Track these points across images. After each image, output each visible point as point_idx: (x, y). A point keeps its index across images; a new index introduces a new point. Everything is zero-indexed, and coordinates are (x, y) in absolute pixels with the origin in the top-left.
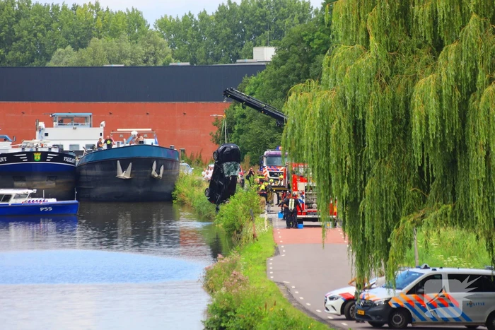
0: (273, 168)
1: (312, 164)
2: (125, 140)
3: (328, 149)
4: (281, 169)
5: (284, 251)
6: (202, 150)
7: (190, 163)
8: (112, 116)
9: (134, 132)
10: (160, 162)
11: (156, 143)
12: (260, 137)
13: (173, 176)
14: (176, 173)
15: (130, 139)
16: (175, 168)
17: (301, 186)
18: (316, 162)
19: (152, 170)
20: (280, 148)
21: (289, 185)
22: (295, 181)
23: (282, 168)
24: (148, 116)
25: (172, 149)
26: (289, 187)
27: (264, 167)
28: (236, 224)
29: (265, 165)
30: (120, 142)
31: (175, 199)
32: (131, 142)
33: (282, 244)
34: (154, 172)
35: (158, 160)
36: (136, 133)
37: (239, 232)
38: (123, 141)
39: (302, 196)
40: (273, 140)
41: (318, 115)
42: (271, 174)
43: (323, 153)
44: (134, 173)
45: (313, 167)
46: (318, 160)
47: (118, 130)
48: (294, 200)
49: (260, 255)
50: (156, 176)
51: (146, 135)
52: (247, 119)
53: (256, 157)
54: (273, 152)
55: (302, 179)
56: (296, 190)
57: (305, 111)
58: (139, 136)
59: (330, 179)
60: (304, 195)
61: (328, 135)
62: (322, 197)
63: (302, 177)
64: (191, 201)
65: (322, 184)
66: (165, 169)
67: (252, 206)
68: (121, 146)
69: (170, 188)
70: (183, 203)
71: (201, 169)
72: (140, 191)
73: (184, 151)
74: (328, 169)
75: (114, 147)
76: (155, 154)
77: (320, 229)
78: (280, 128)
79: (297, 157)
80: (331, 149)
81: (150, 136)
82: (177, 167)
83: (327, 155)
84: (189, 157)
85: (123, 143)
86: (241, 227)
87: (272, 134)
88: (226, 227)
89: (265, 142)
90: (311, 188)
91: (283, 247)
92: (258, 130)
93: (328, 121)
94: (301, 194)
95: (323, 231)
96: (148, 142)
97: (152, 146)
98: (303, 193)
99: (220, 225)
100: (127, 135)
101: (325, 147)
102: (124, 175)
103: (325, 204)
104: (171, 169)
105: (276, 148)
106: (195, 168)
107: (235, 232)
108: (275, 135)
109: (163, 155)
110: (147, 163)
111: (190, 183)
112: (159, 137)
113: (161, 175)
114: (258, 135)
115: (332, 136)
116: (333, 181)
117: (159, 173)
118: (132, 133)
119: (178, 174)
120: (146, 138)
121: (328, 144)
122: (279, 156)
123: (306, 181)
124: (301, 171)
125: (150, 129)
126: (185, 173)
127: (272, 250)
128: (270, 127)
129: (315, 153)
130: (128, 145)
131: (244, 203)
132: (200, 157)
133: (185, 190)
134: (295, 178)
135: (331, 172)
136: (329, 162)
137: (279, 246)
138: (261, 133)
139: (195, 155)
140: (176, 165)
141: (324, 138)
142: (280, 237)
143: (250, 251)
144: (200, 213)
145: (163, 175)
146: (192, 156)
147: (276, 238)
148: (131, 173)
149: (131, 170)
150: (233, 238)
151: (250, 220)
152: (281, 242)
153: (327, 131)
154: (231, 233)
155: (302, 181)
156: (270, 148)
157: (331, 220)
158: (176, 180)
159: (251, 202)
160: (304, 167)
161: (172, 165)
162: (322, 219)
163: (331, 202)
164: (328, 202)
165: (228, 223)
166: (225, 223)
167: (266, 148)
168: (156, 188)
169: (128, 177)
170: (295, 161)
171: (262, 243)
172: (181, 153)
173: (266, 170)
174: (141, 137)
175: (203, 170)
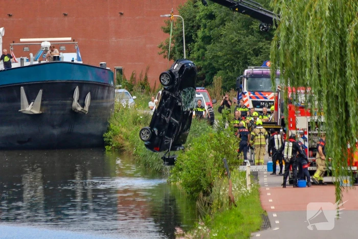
0: (257, 94)
1: (319, 88)
2: (31, 55)
3: (344, 65)
4: (270, 97)
5: (277, 222)
6: (148, 69)
7: (130, 88)
8: (11, 19)
9: (46, 43)
10: (85, 88)
11: (79, 59)
12: (238, 48)
13: (106, 108)
14: (109, 105)
15: (40, 53)
16: (108, 97)
17: (302, 122)
18: (324, 85)
19: (72, 100)
20: (268, 64)
21: (283, 120)
22: (292, 115)
23: (272, 95)
24: (66, 18)
25: (102, 68)
26: (283, 124)
27: (244, 94)
28: (203, 182)
29: (245, 90)
30: (25, 58)
31: (108, 144)
32: (42, 58)
33: (273, 211)
34: (76, 104)
35: (81, 84)
36: (49, 44)
37: (206, 194)
38: (29, 56)
39: (304, 138)
40: (257, 53)
41: (327, 13)
42: (255, 104)
43: (335, 70)
44: (47, 105)
45: (320, 92)
46: (328, 81)
47: (22, 40)
48: (291, 144)
49: (240, 229)
50: (80, 109)
51: (63, 48)
52: (217, 21)
53: (232, 79)
54: (257, 71)
55: (303, 110)
56: (294, 127)
57: (307, 8)
58: (52, 48)
59: (347, 112)
60: (307, 136)
61: (343, 44)
62: (335, 139)
63: (302, 108)
64: (132, 146)
65: (335, 118)
66: (92, 99)
67: (228, 154)
68: (26, 64)
69: (101, 127)
70: (120, 150)
71: (146, 97)
72: (56, 132)
73: (120, 71)
74: (344, 96)
75: (14, 66)
76: (78, 76)
77: (333, 189)
78: (268, 34)
79: (295, 77)
80: (348, 64)
81: (69, 48)
82: (112, 94)
83: (343, 73)
84: (128, 78)
85: (28, 60)
86: (211, 185)
87: (255, 43)
88: (187, 185)
89: (246, 55)
90: (318, 124)
91: (275, 215)
92: (234, 36)
93: (342, 21)
94: (303, 135)
95: (338, 192)
96: (67, 57)
97: (72, 63)
98: (305, 133)
99: (177, 183)
100: (35, 48)
101: (338, 61)
102: (30, 108)
103: (339, 149)
104: (102, 98)
105: (261, 64)
106: (138, 97)
107: (201, 194)
108: (261, 44)
109: (91, 78)
110: (66, 89)
111: (131, 119)
112: (83, 50)
113: (86, 109)
114: (234, 44)
115: (349, 44)
116: (351, 114)
117: (83, 105)
118: (43, 44)
119: (112, 106)
120: (64, 52)
121: (343, 57)
122: (266, 76)
123: (310, 114)
124: (302, 98)
125: (70, 39)
126: (124, 104)
127: (257, 220)
128: (252, 32)
129: (323, 72)
130: (37, 63)
131: (216, 149)
132: (146, 79)
133: (124, 130)
134: (290, 109)
135: (348, 100)
136: (345, 85)
137: (269, 214)
138: (239, 41)
139: (138, 77)
140: (109, 92)
141: (337, 48)
142: (271, 201)
143: (226, 223)
144: (146, 165)
145: (90, 107)
146: (133, 78)
147: (264, 203)
148: (42, 105)
149: (42, 101)
150: (198, 203)
151: (223, 175)
152: (273, 208)
153: (341, 38)
154: (196, 194)
155: (302, 114)
156: (253, 65)
157: (349, 174)
158: (109, 114)
159: (225, 147)
160: (306, 93)
161: (103, 92)
162: (335, 173)
163: (349, 146)
164: (344, 146)
165: (189, 179)
166: (185, 180)
167: (246, 64)
168: (80, 129)
169: (36, 112)
170: (292, 84)
171: (242, 210)
172: (116, 74)
173: (248, 97)
174: (56, 50)
175: (150, 100)
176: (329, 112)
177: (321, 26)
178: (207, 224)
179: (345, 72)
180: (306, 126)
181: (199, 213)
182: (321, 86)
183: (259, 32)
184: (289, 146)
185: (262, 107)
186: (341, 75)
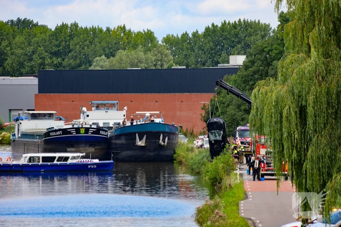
0: (243, 138)
1: (270, 136)
2: (141, 119)
3: (281, 126)
4: (249, 140)
5: (251, 196)
6: (193, 126)
7: (185, 135)
8: (132, 103)
9: (148, 114)
10: (165, 134)
11: (162, 121)
12: (234, 117)
13: (175, 144)
14: (176, 142)
15: (145, 118)
16: (175, 139)
17: (263, 151)
18: (273, 135)
19: (160, 140)
20: (248, 125)
21: (254, 150)
22: (258, 148)
23: (250, 139)
24: (157, 103)
25: (173, 126)
26: (254, 152)
27: (237, 138)
28: (218, 178)
29: (237, 136)
30: (138, 121)
31: (175, 160)
32: (145, 121)
33: (249, 191)
34: (161, 142)
35: (164, 133)
36: (149, 115)
37: (219, 183)
39: (264, 158)
40: (243, 120)
41: (274, 104)
42: (242, 143)
43: (277, 129)
44: (148, 142)
45: (270, 138)
46: (274, 133)
47: (137, 112)
48: (258, 161)
49: (234, 199)
50: (163, 144)
51: (155, 116)
52: (226, 105)
53: (231, 131)
54: (243, 128)
55: (263, 146)
56: (259, 154)
57: (265, 100)
58: (151, 116)
59: (283, 147)
60: (265, 158)
61: (281, 117)
62: (277, 159)
63: (263, 145)
64: (186, 161)
65: (277, 150)
66: (168, 139)
67: (229, 165)
68: (139, 123)
69: (172, 152)
70: (180, 163)
71: (193, 139)
72: (152, 154)
73: (181, 127)
74: (281, 140)
76: (161, 129)
77: (275, 182)
78: (248, 112)
79: (260, 130)
80: (283, 126)
81: (158, 116)
82: (177, 138)
83: (281, 130)
84: (185, 130)
85: (140, 122)
86: (221, 179)
87: (242, 115)
88: (210, 179)
89: (238, 121)
90: (270, 153)
91: (250, 193)
92: (233, 112)
93: (281, 107)
94: (263, 157)
95: (278, 183)
96: (157, 120)
97: (160, 123)
98: (264, 156)
99: (206, 178)
100: (143, 116)
101: (279, 125)
102: (141, 143)
103: (279, 164)
104: (173, 139)
105: (245, 125)
106: (189, 139)
108: (245, 116)
109: (167, 130)
110: (157, 135)
111: (186, 149)
112: (165, 117)
113: (166, 144)
114: (232, 116)
115: (284, 117)
116: (285, 149)
117: (164, 142)
118: (146, 115)
119: (177, 143)
120: (155, 118)
121: (281, 122)
122: (247, 130)
123: (266, 148)
124: (263, 141)
125: (158, 112)
126: (183, 142)
127: (242, 195)
128: (241, 110)
129: (272, 129)
130: (144, 123)
131: (223, 163)
132: (193, 131)
133: (182, 154)
134: (258, 145)
135: (283, 142)
136: (282, 135)
137: (247, 192)
138: (235, 114)
139: (189, 129)
140: (176, 137)
141: (279, 119)
142: (248, 187)
143: (228, 196)
144: (192, 169)
145: (167, 143)
146: (187, 130)
147: (245, 188)
148: (146, 142)
149: (146, 140)
150: (215, 188)
151: (227, 175)
152: (249, 190)
153: (280, 114)
154: (215, 183)
155: (263, 148)
156: (241, 125)
157: (283, 175)
158: (176, 147)
159: (228, 162)
160: (265, 138)
161: (173, 137)
162: (277, 175)
163: (283, 163)
164: (281, 163)
165: (212, 176)
166: (210, 177)
167: (238, 125)
168: (162, 153)
169: (143, 145)
170: (258, 134)
171: (235, 191)
172: (179, 128)
173: (238, 140)
174: (153, 117)
175: (194, 140)
176: (274, 147)
177: (271, 109)
178: (220, 197)
179: (282, 130)
180: (265, 153)
181: (216, 192)
182: (271, 135)
183: (244, 110)
184: (257, 162)
185: (245, 144)
186: (280, 130)
